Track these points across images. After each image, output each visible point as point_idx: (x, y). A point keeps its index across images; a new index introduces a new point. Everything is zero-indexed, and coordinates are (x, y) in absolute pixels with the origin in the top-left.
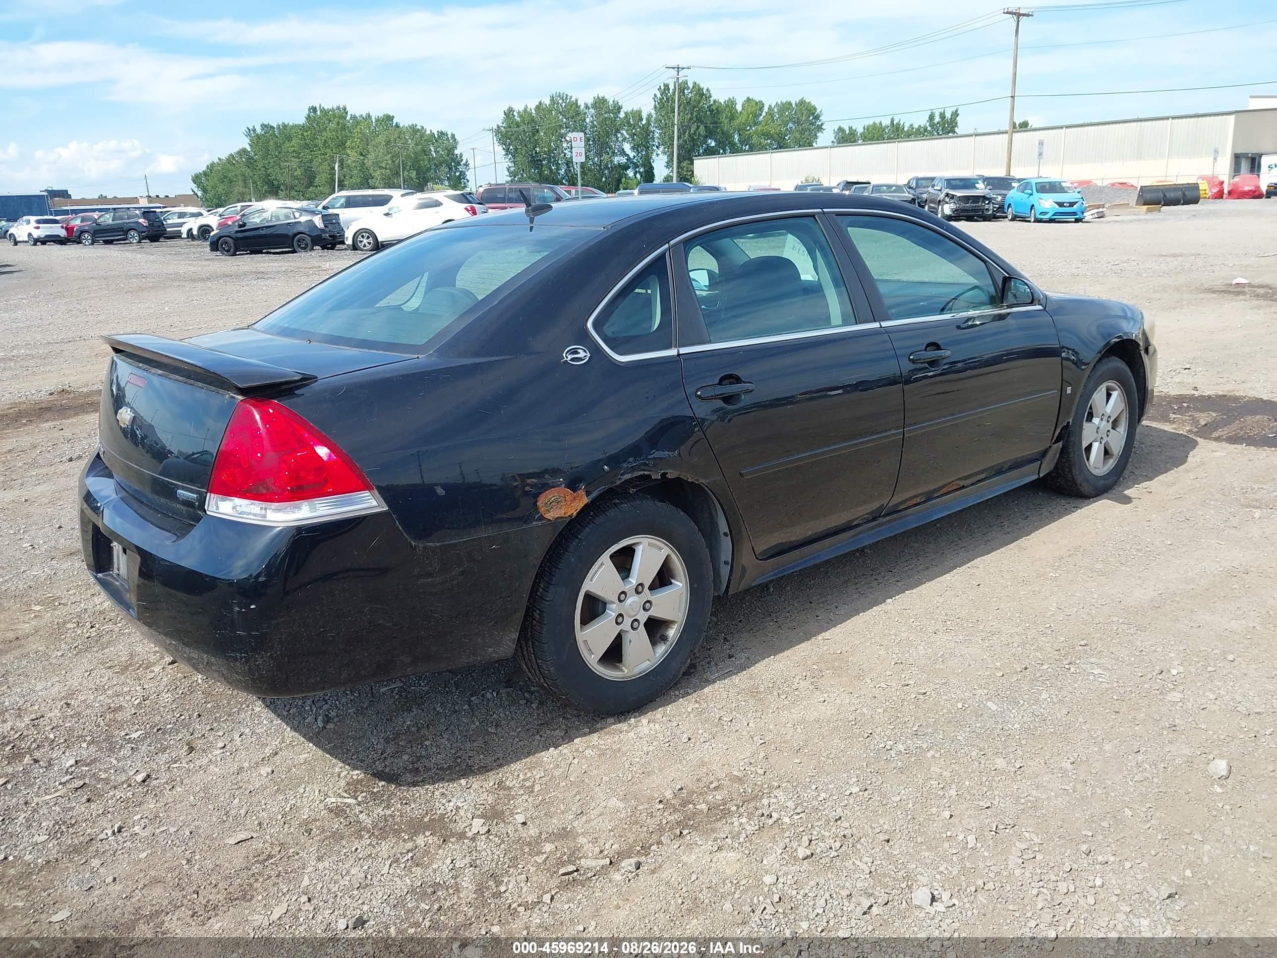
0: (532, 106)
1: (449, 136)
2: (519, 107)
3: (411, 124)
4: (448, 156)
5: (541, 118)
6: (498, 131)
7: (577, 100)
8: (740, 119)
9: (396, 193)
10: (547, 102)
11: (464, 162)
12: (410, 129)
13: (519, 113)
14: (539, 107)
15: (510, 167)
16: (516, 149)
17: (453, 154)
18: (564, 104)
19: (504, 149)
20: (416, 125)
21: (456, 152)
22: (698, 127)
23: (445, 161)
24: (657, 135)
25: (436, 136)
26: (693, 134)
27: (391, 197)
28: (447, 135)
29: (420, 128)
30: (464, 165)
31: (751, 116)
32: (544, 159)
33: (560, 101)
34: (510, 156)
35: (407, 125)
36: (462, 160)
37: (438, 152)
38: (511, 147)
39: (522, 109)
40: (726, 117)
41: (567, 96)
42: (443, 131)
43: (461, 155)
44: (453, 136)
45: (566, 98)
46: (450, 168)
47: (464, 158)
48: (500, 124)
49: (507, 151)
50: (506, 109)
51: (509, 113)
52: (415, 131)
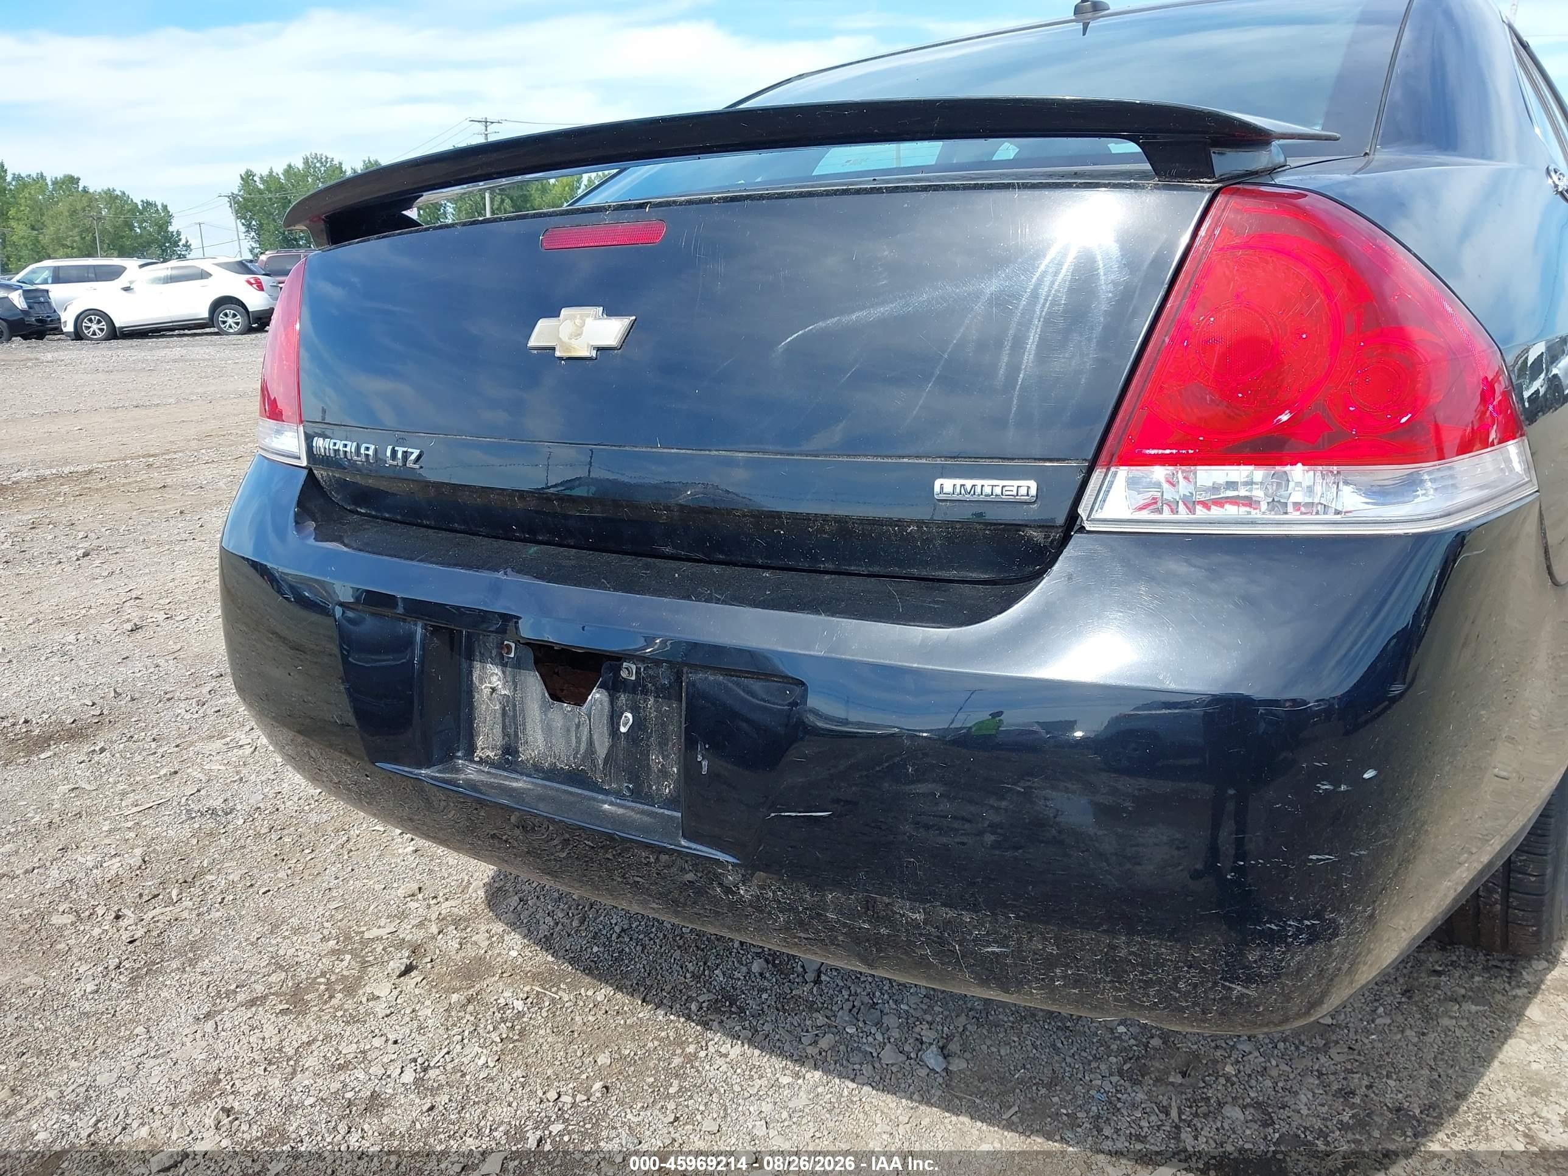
0: (279, 170)
1: (160, 207)
2: (261, 170)
3: (105, 188)
4: (159, 233)
5: (293, 185)
6: (233, 198)
7: (340, 164)
8: (554, 192)
9: (131, 264)
10: (300, 165)
11: (183, 242)
12: (104, 195)
13: (261, 178)
14: (289, 170)
15: (253, 248)
16: (261, 225)
17: (167, 231)
18: (323, 169)
19: (243, 224)
20: (114, 190)
21: (170, 229)
22: (503, 201)
23: (155, 241)
24: (450, 210)
25: (140, 207)
26: (497, 209)
27: (124, 269)
28: (156, 206)
29: (119, 194)
30: (184, 245)
31: (567, 188)
32: (302, 238)
33: (318, 165)
34: (253, 234)
35: (99, 190)
36: (180, 240)
37: (145, 228)
38: (254, 223)
39: (265, 173)
40: (537, 189)
41: (327, 158)
42: (150, 200)
43: (179, 233)
44: (165, 207)
45: (327, 162)
46: (163, 251)
47: (183, 237)
48: (236, 192)
49: (249, 227)
50: (243, 173)
51: (247, 178)
52: (111, 198)
